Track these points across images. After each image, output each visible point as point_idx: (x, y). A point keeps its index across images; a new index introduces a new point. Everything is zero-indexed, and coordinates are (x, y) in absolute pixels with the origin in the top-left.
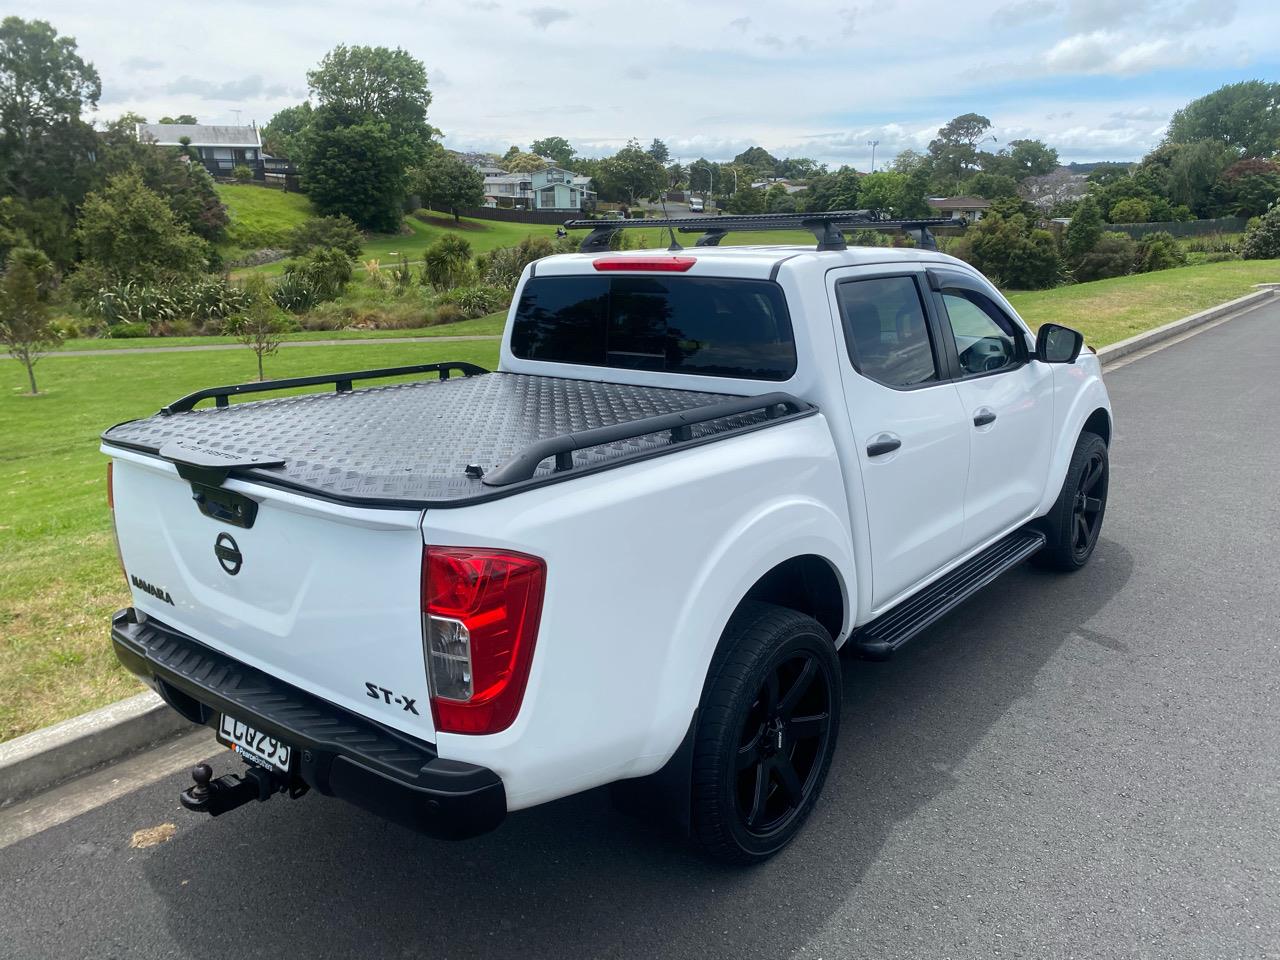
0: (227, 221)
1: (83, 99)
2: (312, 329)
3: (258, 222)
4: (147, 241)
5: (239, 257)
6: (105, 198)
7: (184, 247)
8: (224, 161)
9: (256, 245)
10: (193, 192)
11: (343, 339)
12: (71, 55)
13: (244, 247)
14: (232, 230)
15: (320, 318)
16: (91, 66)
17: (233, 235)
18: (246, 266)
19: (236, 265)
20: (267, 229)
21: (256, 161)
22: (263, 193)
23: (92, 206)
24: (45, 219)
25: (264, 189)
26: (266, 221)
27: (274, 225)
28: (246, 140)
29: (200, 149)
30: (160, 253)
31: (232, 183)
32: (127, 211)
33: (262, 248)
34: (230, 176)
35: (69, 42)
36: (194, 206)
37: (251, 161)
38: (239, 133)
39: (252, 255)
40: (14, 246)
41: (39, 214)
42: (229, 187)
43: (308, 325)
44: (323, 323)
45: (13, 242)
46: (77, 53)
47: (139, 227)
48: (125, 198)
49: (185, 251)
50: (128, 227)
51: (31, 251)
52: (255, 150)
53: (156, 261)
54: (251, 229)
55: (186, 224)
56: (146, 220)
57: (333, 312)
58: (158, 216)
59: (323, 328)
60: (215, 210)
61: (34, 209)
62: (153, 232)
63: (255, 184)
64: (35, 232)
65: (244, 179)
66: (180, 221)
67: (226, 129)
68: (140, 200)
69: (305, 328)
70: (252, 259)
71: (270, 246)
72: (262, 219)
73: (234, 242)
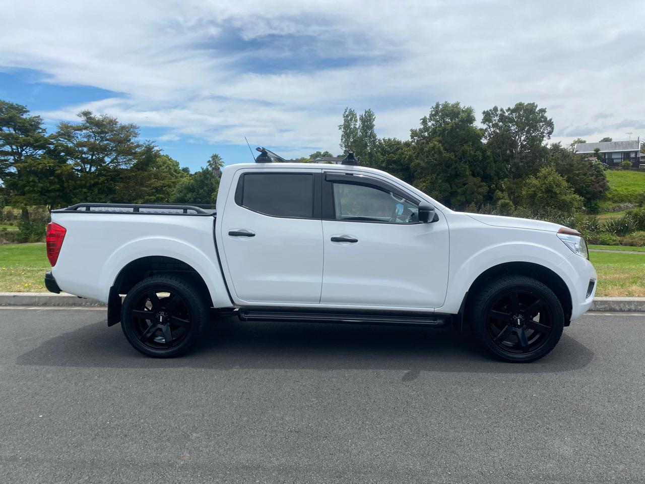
0: (608, 189)
1: (545, 134)
2: (626, 245)
3: (626, 189)
4: (552, 197)
5: (610, 207)
6: (537, 178)
7: (568, 200)
8: (616, 159)
9: (622, 201)
10: (590, 174)
11: (639, 251)
12: (543, 116)
13: (615, 202)
14: (610, 193)
15: (632, 239)
16: (551, 120)
17: (610, 196)
18: (614, 212)
19: (607, 211)
20: (630, 193)
21: (636, 158)
22: (634, 174)
23: (530, 182)
24: (517, 188)
25: (636, 172)
26: (631, 189)
27: (636, 191)
28: (632, 147)
29: (605, 154)
30: (556, 203)
31: (618, 170)
32: (545, 183)
33: (625, 203)
34: (618, 166)
35: (543, 111)
36: (589, 181)
37: (633, 158)
38: (629, 144)
39: (618, 206)
40: (501, 199)
41: (515, 186)
42: (617, 171)
43: (623, 243)
44: (632, 242)
45: (501, 197)
46: (546, 115)
47: (549, 191)
48: (545, 178)
49: (568, 202)
50: (544, 191)
51: (507, 201)
52: (636, 152)
53: (553, 207)
54: (621, 193)
55: (573, 189)
56: (553, 187)
57: (641, 236)
58: (558, 185)
59: (632, 245)
60: (601, 183)
61: (514, 184)
62: (555, 193)
63: (632, 170)
64: (512, 193)
65: (626, 168)
66: (570, 188)
67: (622, 143)
68: (552, 178)
69: (621, 244)
70: (618, 208)
71: (630, 202)
72: (629, 187)
73: (609, 199)
